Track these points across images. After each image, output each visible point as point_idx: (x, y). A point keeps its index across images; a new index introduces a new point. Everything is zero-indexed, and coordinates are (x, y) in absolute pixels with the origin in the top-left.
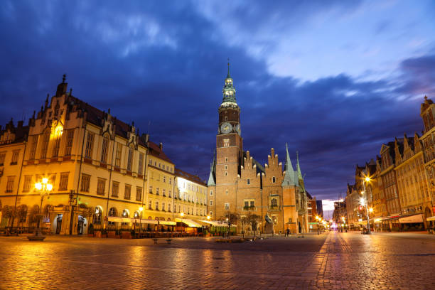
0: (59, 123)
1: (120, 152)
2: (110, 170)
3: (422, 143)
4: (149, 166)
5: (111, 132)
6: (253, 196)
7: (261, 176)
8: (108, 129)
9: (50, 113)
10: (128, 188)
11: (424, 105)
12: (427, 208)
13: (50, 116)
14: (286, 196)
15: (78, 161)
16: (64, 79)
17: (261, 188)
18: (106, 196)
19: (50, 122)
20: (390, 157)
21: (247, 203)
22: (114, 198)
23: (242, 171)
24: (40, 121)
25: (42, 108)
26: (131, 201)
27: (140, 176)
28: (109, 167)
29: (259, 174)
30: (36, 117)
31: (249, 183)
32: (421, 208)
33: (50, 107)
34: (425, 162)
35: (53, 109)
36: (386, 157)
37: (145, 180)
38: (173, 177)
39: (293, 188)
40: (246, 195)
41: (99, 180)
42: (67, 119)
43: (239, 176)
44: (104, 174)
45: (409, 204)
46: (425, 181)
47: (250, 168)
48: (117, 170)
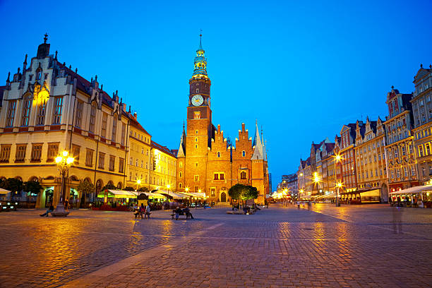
0: (43, 89)
1: (105, 122)
2: (97, 141)
3: (384, 127)
4: (130, 137)
5: (98, 101)
6: (222, 169)
7: (231, 149)
8: (95, 98)
9: (31, 77)
10: (112, 159)
11: (391, 93)
12: (384, 184)
13: (30, 79)
14: (254, 169)
15: (69, 131)
16: (46, 39)
17: (231, 161)
18: (93, 168)
19: (31, 86)
20: (350, 137)
21: (216, 175)
22: (100, 170)
23: (213, 145)
24: (18, 84)
25: (19, 69)
26: (115, 173)
27: (122, 148)
28: (96, 138)
29: (229, 148)
30: (11, 80)
31: (219, 156)
32: (378, 184)
33: (30, 69)
34: (386, 144)
35: (33, 72)
36: (346, 137)
37: (127, 152)
38: (150, 148)
39: (262, 162)
40: (216, 168)
41: (87, 152)
42: (54, 84)
43: (209, 149)
44: (92, 144)
45: (365, 181)
46: (384, 161)
47: (221, 142)
48: (103, 140)
